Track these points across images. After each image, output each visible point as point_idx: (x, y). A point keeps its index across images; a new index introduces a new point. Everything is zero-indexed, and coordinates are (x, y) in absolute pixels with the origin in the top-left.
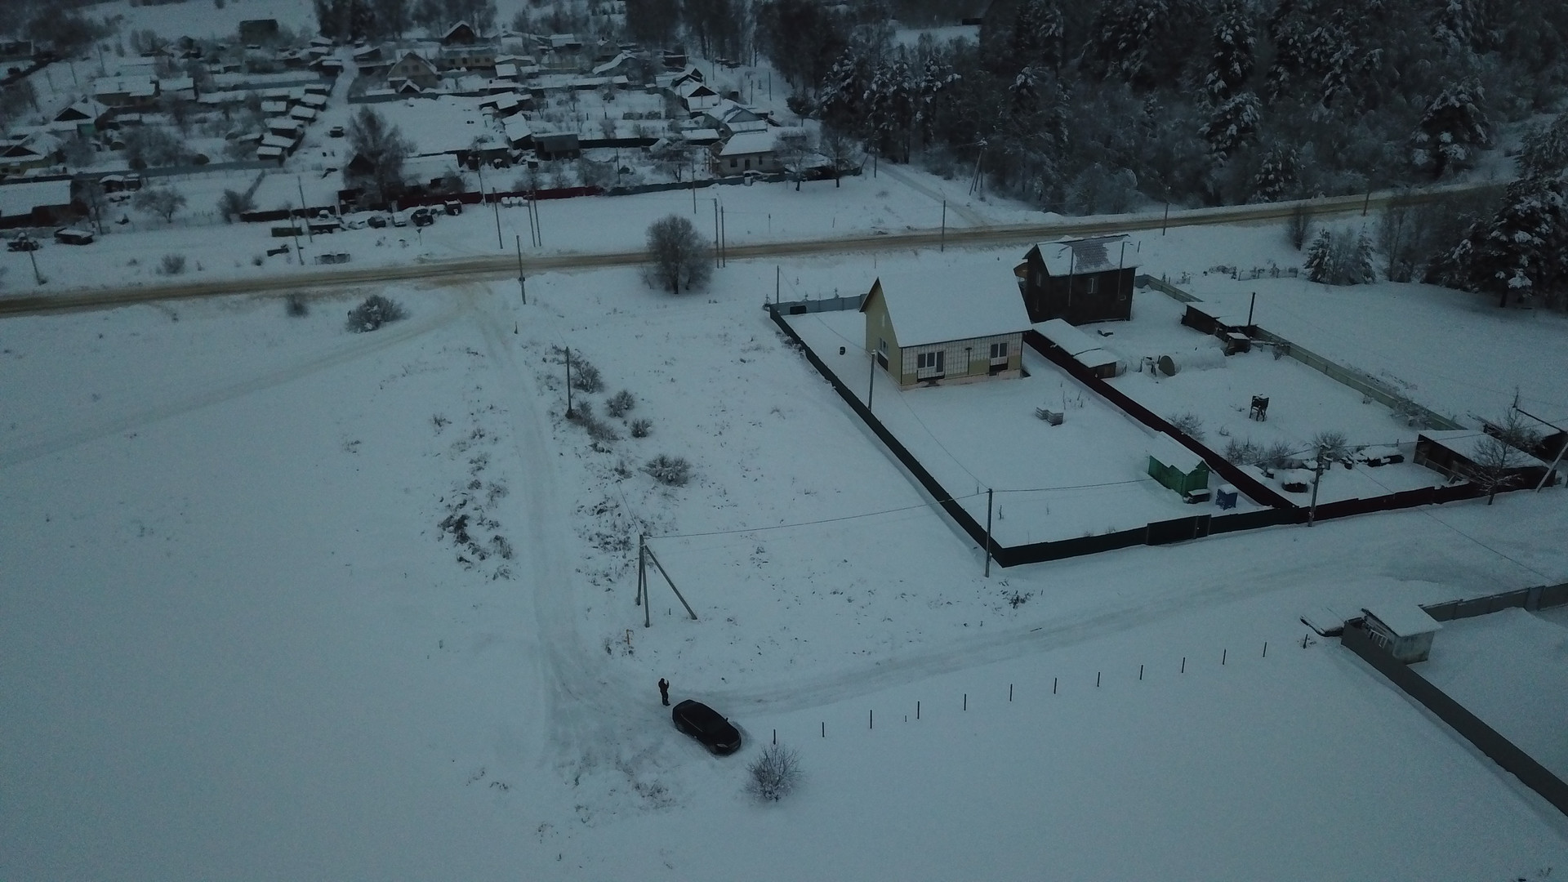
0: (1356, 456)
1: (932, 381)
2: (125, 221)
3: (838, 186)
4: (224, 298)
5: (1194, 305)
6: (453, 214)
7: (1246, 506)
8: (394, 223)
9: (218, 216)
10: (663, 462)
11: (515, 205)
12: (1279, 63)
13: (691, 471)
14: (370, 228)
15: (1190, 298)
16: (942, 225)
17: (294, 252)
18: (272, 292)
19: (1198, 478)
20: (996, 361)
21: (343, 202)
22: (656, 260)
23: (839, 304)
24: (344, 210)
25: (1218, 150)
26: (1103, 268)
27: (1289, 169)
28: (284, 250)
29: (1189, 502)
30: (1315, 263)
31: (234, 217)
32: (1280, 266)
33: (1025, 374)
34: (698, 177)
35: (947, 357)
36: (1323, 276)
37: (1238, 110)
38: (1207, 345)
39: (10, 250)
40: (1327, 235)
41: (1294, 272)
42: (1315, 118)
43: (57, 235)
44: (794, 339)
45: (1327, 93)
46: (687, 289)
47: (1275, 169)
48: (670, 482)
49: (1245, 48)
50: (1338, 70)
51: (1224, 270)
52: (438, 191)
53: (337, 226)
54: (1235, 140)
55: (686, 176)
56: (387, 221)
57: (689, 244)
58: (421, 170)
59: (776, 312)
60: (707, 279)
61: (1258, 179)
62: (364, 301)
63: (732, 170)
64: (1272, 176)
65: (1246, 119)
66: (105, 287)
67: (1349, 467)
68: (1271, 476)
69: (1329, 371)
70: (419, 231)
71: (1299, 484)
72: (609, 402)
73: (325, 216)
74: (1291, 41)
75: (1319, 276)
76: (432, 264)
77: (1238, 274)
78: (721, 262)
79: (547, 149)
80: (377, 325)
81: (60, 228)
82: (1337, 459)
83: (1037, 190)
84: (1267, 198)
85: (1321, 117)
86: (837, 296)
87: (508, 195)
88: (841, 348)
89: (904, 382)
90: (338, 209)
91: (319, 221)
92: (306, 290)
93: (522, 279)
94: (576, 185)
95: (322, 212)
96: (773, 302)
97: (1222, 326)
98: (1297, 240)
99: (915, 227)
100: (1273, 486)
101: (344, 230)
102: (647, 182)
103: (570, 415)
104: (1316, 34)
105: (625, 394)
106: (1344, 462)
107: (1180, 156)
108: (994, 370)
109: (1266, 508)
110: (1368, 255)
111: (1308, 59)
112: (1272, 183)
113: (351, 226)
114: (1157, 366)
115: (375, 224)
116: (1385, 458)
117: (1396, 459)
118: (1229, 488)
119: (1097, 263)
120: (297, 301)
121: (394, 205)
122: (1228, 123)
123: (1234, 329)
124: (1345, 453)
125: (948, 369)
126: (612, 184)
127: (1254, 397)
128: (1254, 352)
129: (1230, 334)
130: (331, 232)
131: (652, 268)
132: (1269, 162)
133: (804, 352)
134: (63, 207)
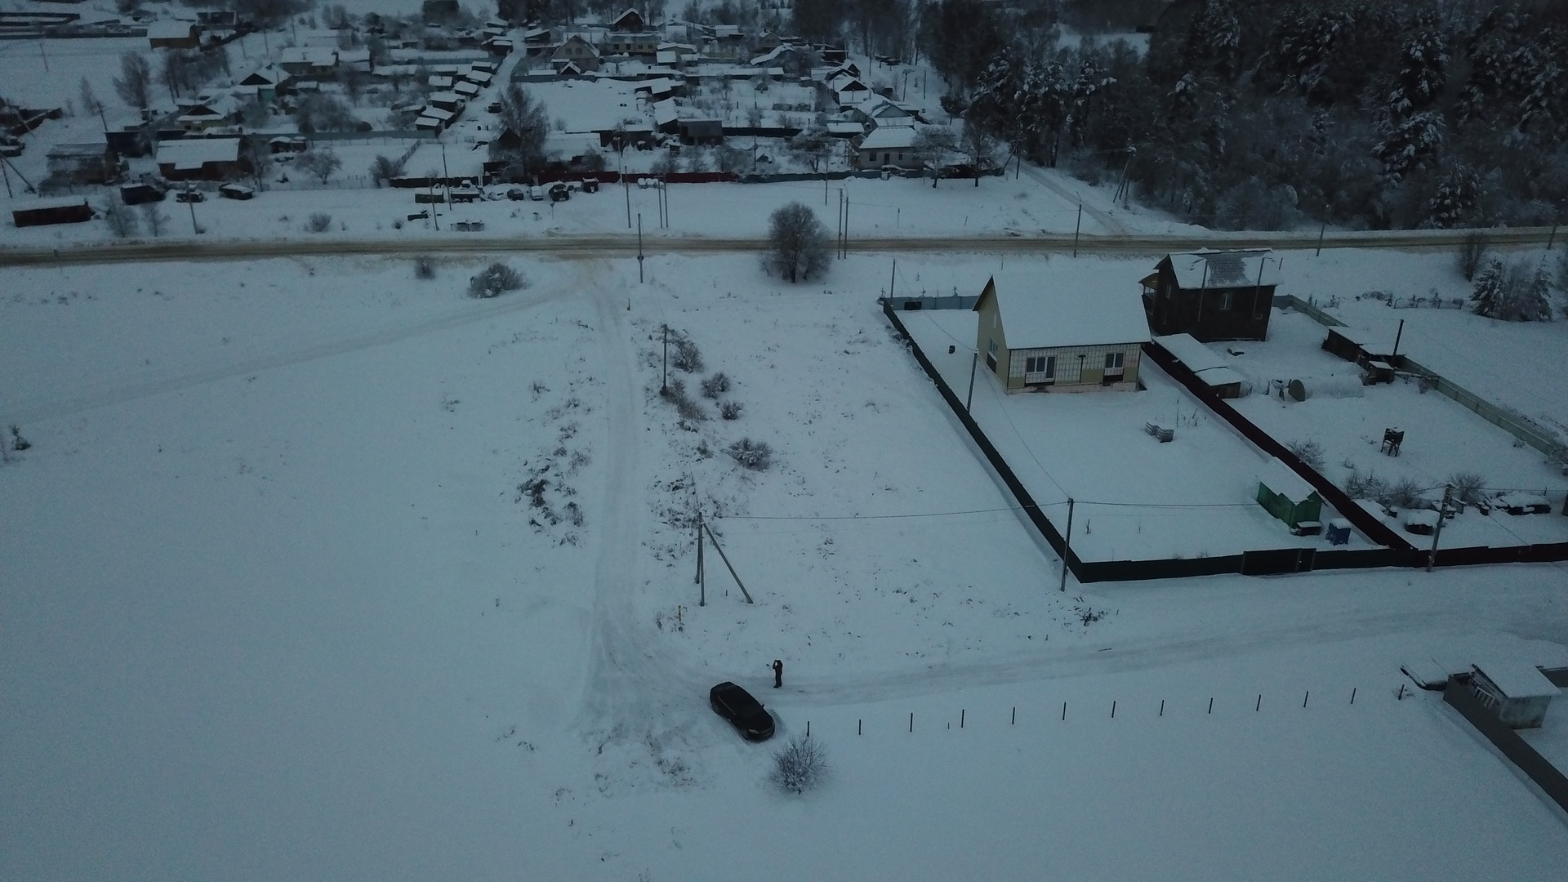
0: (1496, 502)
1: (1040, 387)
2: (285, 180)
3: (977, 185)
4: (358, 256)
5: (1337, 329)
6: (589, 191)
7: (1359, 542)
8: (531, 196)
9: (370, 178)
10: (746, 445)
11: (650, 186)
12: (1473, 83)
13: (773, 457)
14: (508, 200)
15: (1335, 323)
16: (1075, 231)
17: (431, 219)
18: (403, 255)
19: (1309, 509)
20: (1110, 372)
21: (487, 174)
22: (774, 248)
23: (957, 302)
24: (487, 181)
25: (1392, 171)
26: (1239, 283)
27: (1468, 194)
28: (424, 215)
29: (1296, 534)
30: (1483, 295)
31: (384, 181)
32: (1443, 296)
33: (1141, 387)
34: (834, 169)
35: (1058, 362)
36: (1492, 309)
37: (1418, 129)
38: (1347, 372)
39: (178, 201)
40: (1499, 266)
41: (1459, 303)
42: (1507, 142)
43: (221, 189)
44: (903, 335)
45: (1525, 117)
46: (805, 278)
47: (1452, 193)
48: (751, 465)
49: (1437, 66)
50: (1538, 93)
51: (1379, 296)
52: (579, 168)
53: (477, 196)
54: (1413, 162)
55: (822, 167)
56: (525, 195)
57: (809, 232)
58: (563, 145)
59: (889, 306)
60: (826, 269)
61: (1432, 203)
62: (487, 268)
63: (872, 164)
64: (1449, 201)
65: (1426, 139)
66: (253, 240)
67: (1485, 512)
68: (1394, 515)
69: (1479, 409)
70: (552, 205)
71: (1424, 526)
72: (704, 383)
73: (467, 186)
74: (1488, 60)
75: (1487, 309)
76: (560, 238)
77: (1393, 303)
78: (842, 253)
79: (690, 134)
80: (497, 292)
81: (224, 183)
82: (1473, 503)
83: (1186, 201)
84: (1440, 225)
85: (1514, 141)
86: (956, 294)
87: (645, 176)
88: (951, 347)
89: (1010, 385)
90: (480, 180)
91: (459, 189)
92: (435, 255)
93: (641, 258)
94: (713, 170)
95: (464, 182)
96: (887, 295)
97: (1365, 353)
98: (1468, 270)
99: (1050, 231)
100: (1395, 526)
101: (483, 200)
102: (782, 171)
103: (664, 392)
104: (1518, 53)
105: (722, 376)
106: (1480, 507)
107: (1348, 175)
108: (1108, 381)
109: (1381, 547)
110: (1546, 290)
111: (1507, 80)
112: (1447, 209)
113: (490, 197)
114: (1286, 391)
115: (514, 196)
116: (1528, 506)
117: (1540, 509)
118: (1342, 522)
119: (1233, 279)
120: (425, 264)
121: (536, 179)
122: (1406, 142)
123: (1378, 358)
124: (1482, 498)
125: (1058, 376)
126: (747, 171)
127: (1387, 430)
128: (1398, 383)
129: (1371, 362)
130: (471, 201)
131: (771, 254)
132: (1447, 185)
133: (911, 348)
134: (230, 163)
